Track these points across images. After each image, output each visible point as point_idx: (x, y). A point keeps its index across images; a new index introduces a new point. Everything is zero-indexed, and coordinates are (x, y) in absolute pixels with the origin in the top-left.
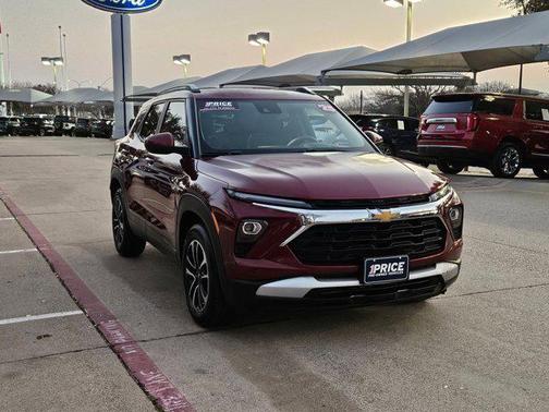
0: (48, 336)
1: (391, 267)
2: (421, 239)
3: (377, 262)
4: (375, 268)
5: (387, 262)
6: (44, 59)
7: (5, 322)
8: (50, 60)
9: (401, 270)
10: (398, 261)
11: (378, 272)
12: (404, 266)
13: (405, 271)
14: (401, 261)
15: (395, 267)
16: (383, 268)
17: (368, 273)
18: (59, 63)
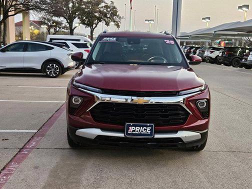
0: (7, 139)
1: (142, 129)
2: (167, 116)
3: (133, 126)
4: (131, 129)
5: (140, 126)
6: (146, 20)
7: (2, 131)
8: (148, 21)
9: (148, 131)
10: (147, 126)
11: (134, 131)
12: (151, 130)
13: (151, 132)
14: (149, 126)
15: (145, 129)
16: (138, 129)
17: (127, 131)
18: (152, 22)
